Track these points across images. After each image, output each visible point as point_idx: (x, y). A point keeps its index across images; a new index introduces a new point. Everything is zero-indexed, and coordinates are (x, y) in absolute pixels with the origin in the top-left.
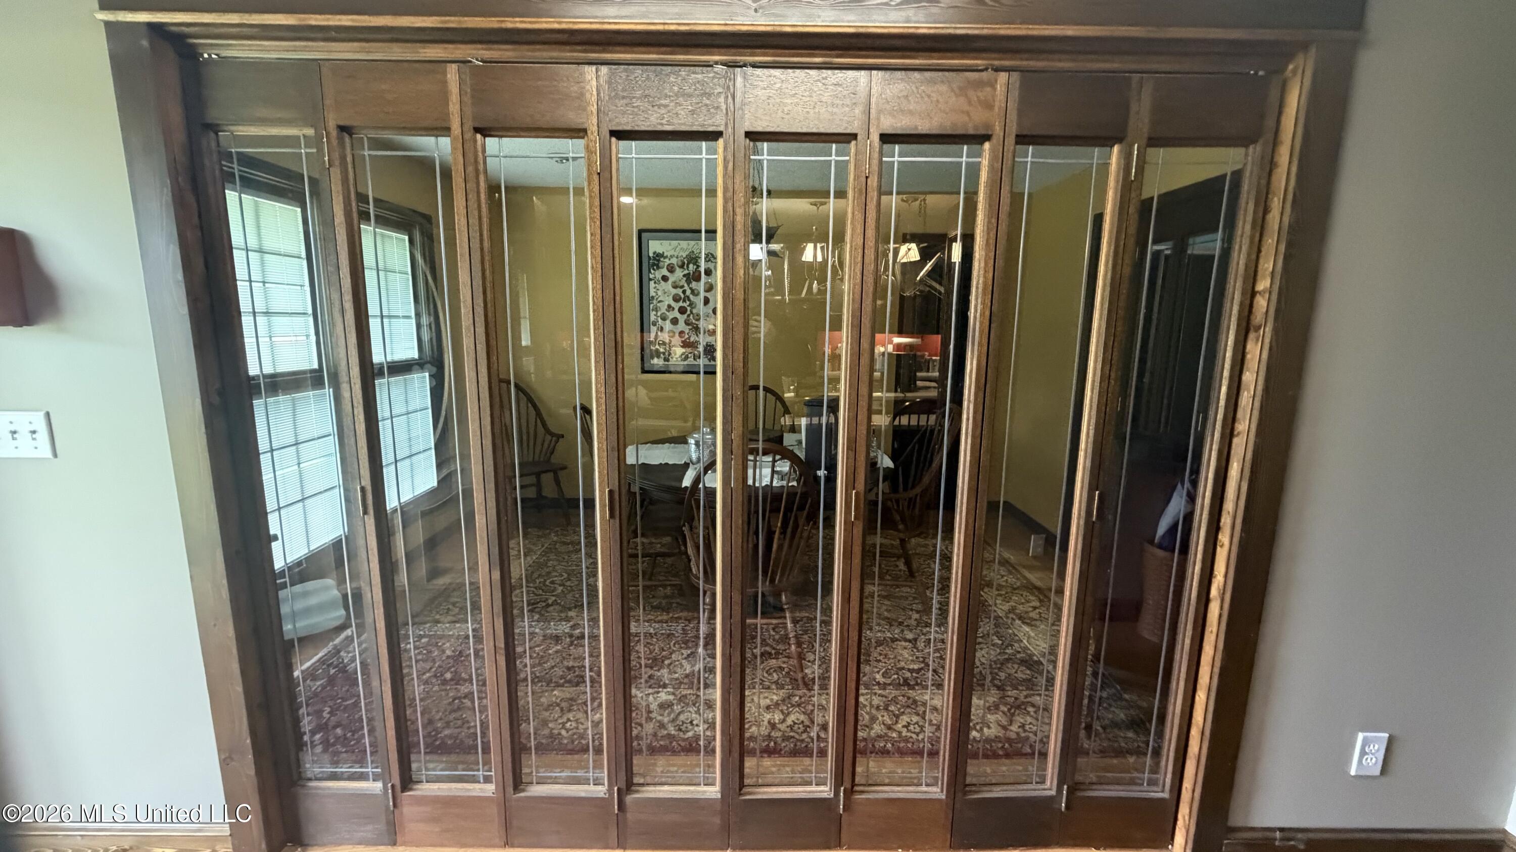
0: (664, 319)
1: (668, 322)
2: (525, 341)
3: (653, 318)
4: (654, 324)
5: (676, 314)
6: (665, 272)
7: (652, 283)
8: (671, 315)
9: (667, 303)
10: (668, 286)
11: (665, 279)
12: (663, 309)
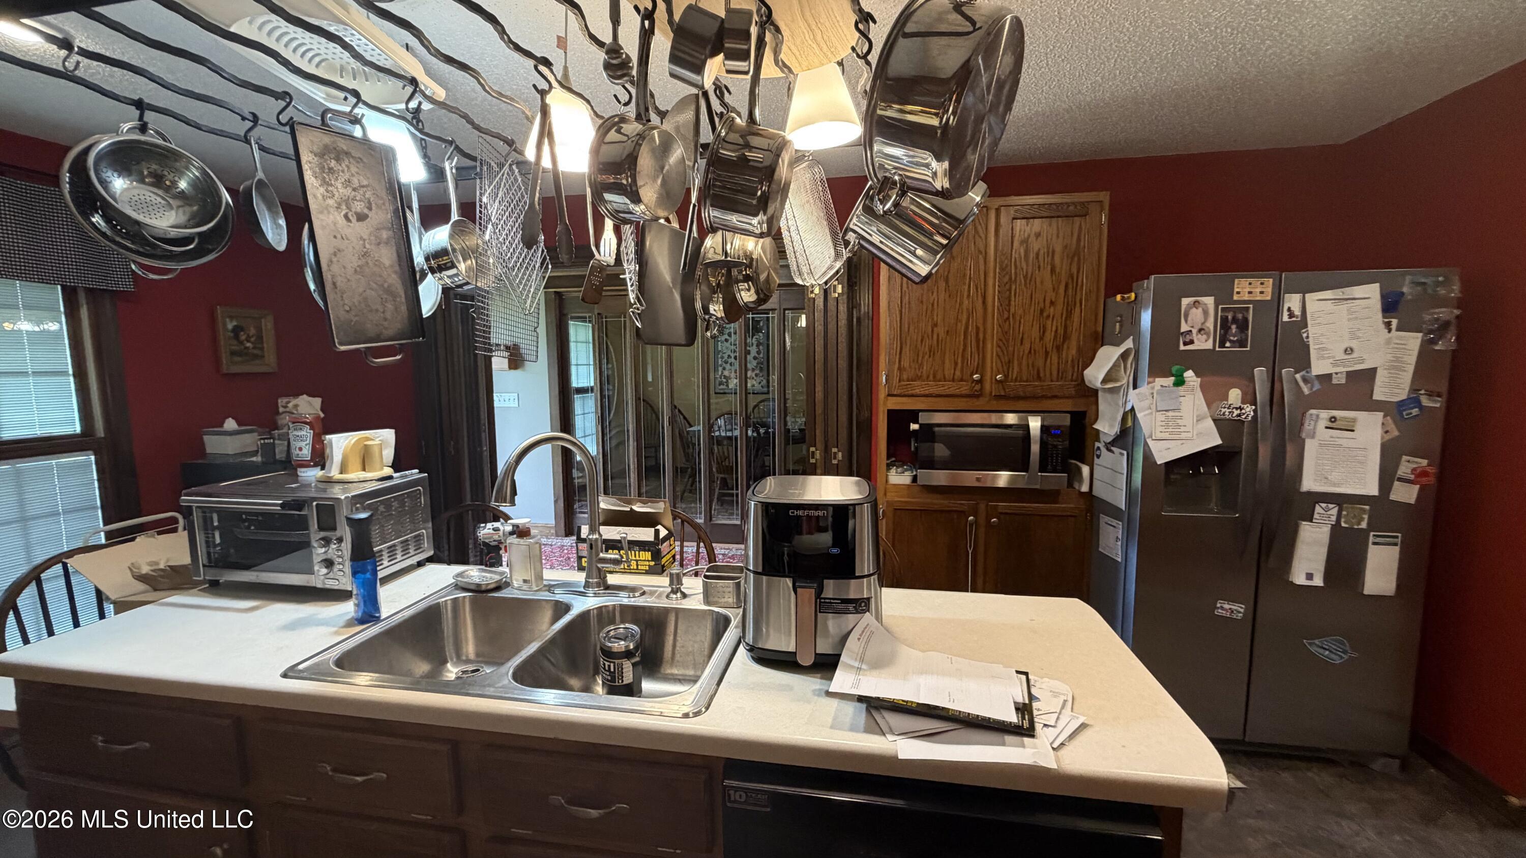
0: (726, 362)
1: (728, 364)
2: (650, 379)
3: (720, 362)
4: (721, 366)
5: (733, 360)
6: (726, 337)
7: (719, 343)
8: (730, 360)
9: (727, 354)
10: (728, 344)
11: (726, 340)
12: (726, 356)
